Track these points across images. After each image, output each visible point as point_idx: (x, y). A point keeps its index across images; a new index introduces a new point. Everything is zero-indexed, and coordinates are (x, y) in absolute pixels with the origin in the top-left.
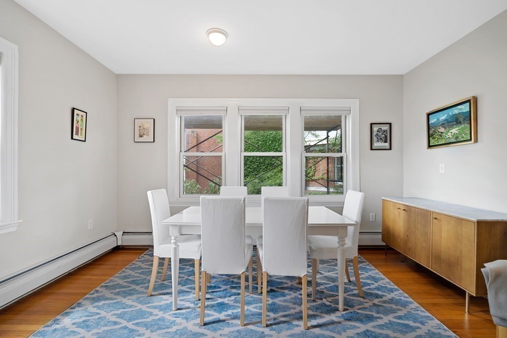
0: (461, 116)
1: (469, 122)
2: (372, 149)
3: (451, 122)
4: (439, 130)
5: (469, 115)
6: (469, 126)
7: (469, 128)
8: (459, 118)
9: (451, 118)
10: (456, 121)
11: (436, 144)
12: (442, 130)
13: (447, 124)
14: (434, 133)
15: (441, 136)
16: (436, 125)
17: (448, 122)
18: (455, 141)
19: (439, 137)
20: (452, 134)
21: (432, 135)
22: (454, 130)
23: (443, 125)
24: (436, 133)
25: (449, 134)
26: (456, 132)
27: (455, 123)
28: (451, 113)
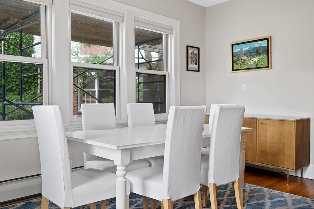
0: (260, 49)
1: (267, 54)
2: (188, 70)
3: (252, 52)
4: (242, 58)
5: (267, 49)
6: (267, 56)
7: (267, 58)
8: (259, 50)
9: (253, 50)
10: (257, 52)
11: (239, 68)
12: (245, 58)
13: (249, 54)
14: (238, 60)
15: (244, 63)
16: (239, 54)
17: (250, 53)
18: (256, 67)
19: (242, 63)
20: (254, 62)
21: (236, 61)
22: (256, 59)
23: (245, 54)
24: (239, 60)
25: (250, 61)
26: (257, 60)
27: (256, 54)
28: (252, 46)
